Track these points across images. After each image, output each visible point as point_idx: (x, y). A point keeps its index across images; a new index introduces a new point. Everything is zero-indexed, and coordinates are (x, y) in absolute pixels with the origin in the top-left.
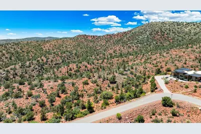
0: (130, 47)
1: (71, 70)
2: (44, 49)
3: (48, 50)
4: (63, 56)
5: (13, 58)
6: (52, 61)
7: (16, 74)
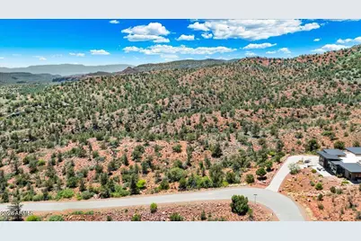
0: (334, 85)
1: (190, 124)
2: (180, 83)
3: (185, 86)
4: (197, 97)
5: (129, 98)
6: (176, 106)
7: (121, 122)
